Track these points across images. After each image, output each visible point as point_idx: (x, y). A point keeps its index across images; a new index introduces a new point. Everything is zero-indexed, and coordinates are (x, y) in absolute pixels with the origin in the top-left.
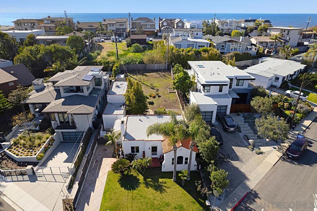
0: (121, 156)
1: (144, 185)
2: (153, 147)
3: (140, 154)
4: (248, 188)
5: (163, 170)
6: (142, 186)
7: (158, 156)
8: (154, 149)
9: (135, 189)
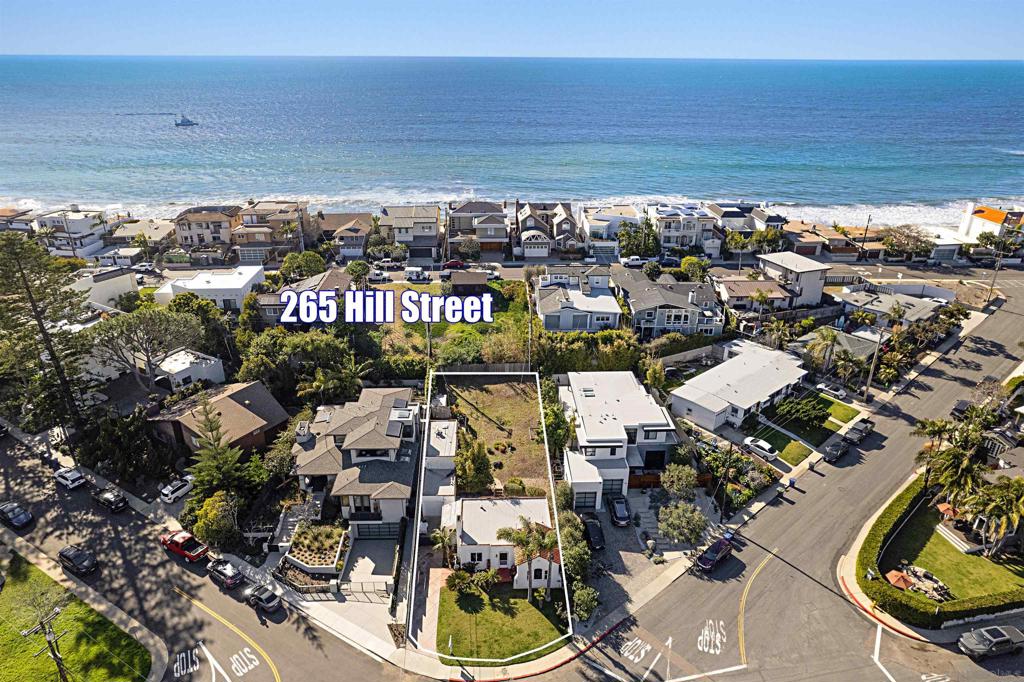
0: (456, 566)
1: (490, 607)
2: (501, 555)
3: (482, 564)
4: (628, 613)
5: (515, 587)
6: (488, 608)
7: (508, 566)
8: (503, 557)
9: (478, 612)
